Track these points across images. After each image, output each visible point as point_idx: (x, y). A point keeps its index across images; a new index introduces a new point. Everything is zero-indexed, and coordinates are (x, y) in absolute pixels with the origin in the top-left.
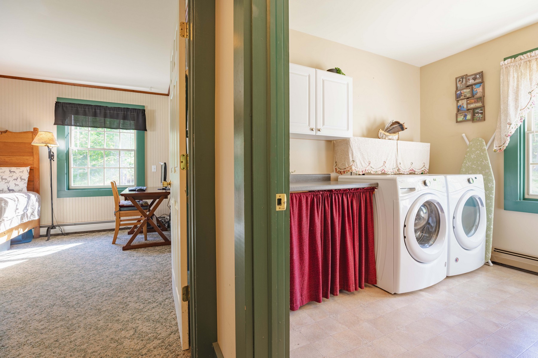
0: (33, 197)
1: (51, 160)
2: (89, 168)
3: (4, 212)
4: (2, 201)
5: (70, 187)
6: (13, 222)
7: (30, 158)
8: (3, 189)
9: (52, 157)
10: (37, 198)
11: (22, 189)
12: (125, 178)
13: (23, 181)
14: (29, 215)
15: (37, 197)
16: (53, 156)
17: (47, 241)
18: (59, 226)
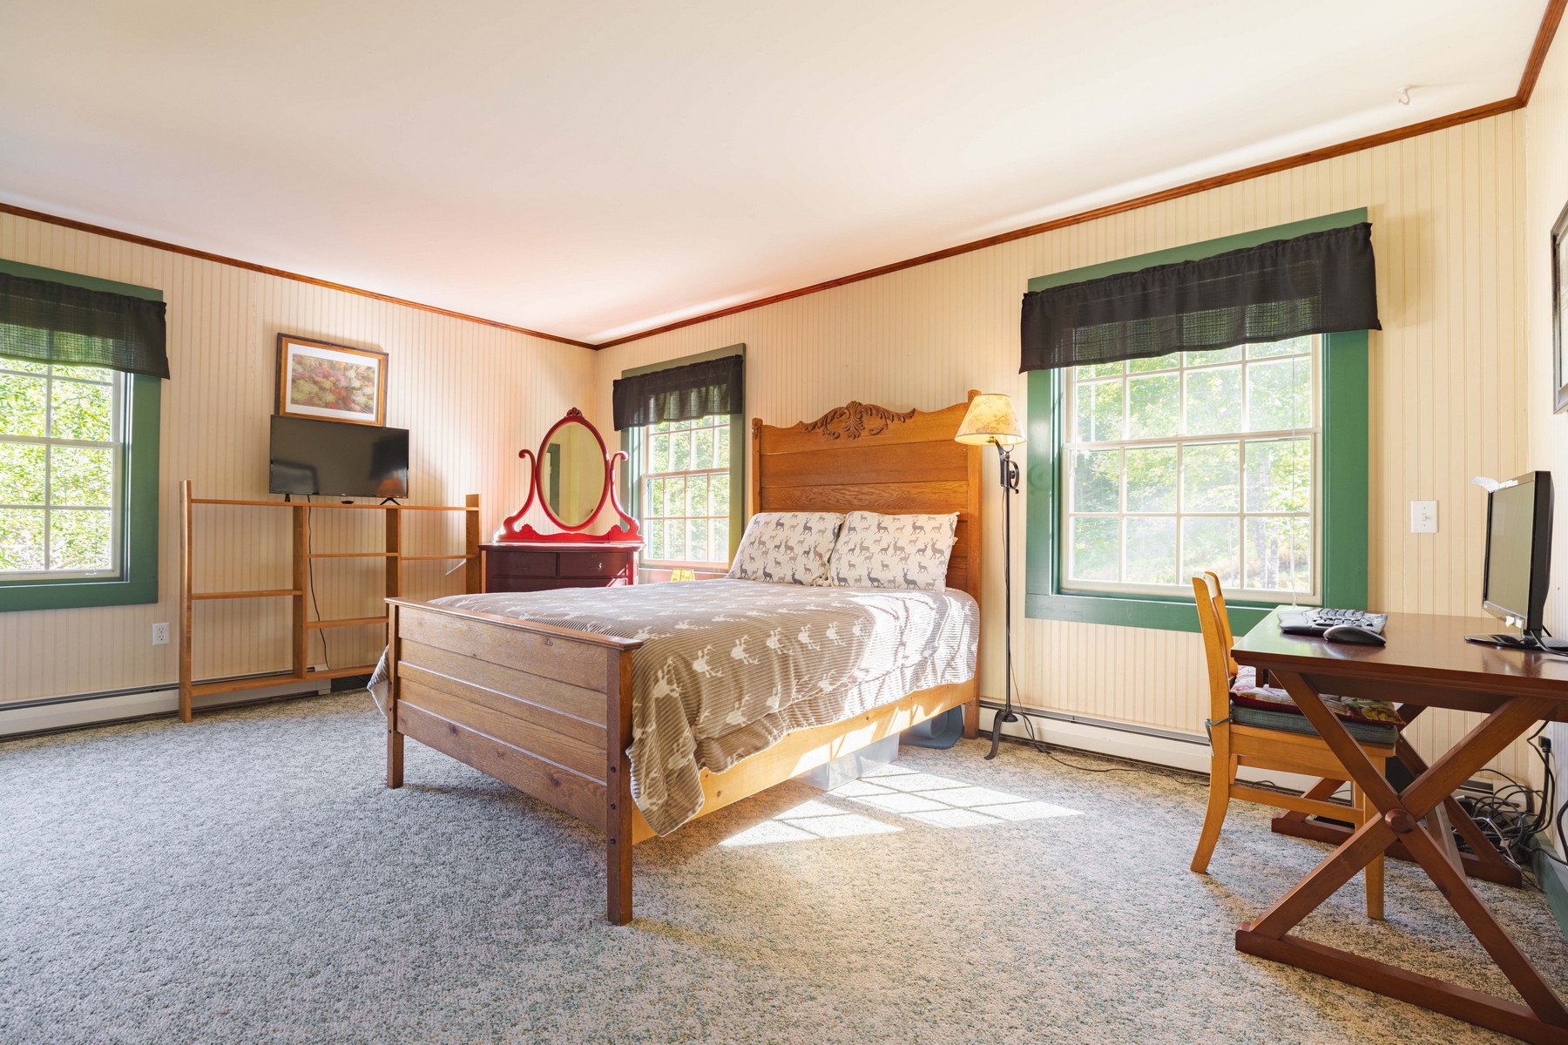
0: (958, 608)
1: (1008, 490)
2: (1123, 516)
3: (858, 655)
4: (858, 617)
5: (1065, 585)
6: (886, 687)
7: (961, 486)
8: (895, 577)
9: (1013, 481)
10: (969, 613)
11: (934, 580)
12: (1274, 552)
13: (938, 555)
14: (940, 666)
15: (967, 608)
16: (1016, 475)
17: (988, 758)
18: (1026, 713)
